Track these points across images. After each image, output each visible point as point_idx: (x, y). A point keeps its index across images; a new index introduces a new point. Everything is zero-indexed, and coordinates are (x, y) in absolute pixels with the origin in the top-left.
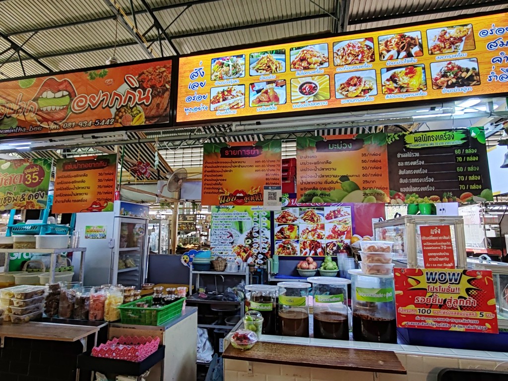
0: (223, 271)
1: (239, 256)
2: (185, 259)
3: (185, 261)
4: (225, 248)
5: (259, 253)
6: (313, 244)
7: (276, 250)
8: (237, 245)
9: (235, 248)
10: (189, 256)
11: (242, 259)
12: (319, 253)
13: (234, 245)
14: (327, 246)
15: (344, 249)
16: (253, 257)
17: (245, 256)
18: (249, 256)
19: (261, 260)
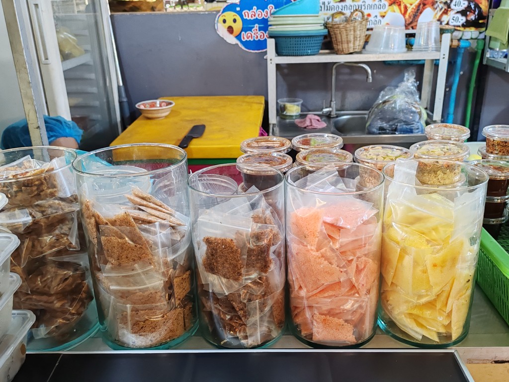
0: (360, 53)
1: (395, 7)
2: (230, 23)
3: (230, 30)
10: (240, 13)
11: (404, 15)
16: (436, 6)
17: (413, 6)
18: (424, 5)
19: (459, 15)
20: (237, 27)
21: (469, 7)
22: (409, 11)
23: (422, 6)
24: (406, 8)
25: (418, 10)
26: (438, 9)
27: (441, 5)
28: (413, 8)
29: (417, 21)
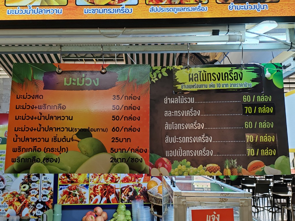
1: (12, 207)
5: (38, 202)
6: (105, 189)
7: (59, 198)
8: (9, 193)
9: (7, 196)
11: (16, 210)
12: (112, 200)
13: (5, 192)
14: (122, 191)
15: (141, 194)
18: (24, 206)
19: (40, 211)
24: (16, 207)
26: (31, 208)
28: (19, 208)
29: (22, 213)
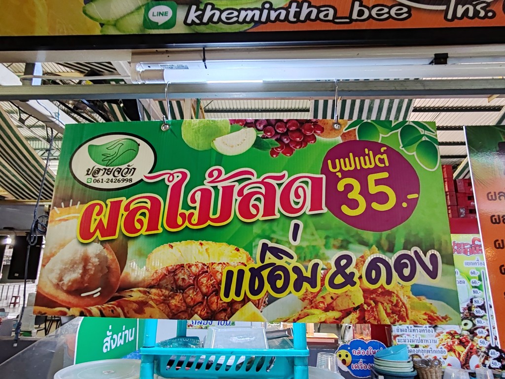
1: (452, 353)
2: (343, 357)
3: (344, 362)
4: (423, 336)
5: (490, 347)
8: (445, 332)
9: (442, 336)
10: (350, 351)
11: (459, 358)
16: (479, 354)
17: (464, 353)
18: (471, 353)
19: (496, 361)
20: (349, 360)
21: (501, 356)
22: (462, 356)
23: (469, 353)
24: (459, 354)
25: (468, 356)
26: (481, 356)
27: (482, 354)
28: (464, 355)
29: (469, 363)
